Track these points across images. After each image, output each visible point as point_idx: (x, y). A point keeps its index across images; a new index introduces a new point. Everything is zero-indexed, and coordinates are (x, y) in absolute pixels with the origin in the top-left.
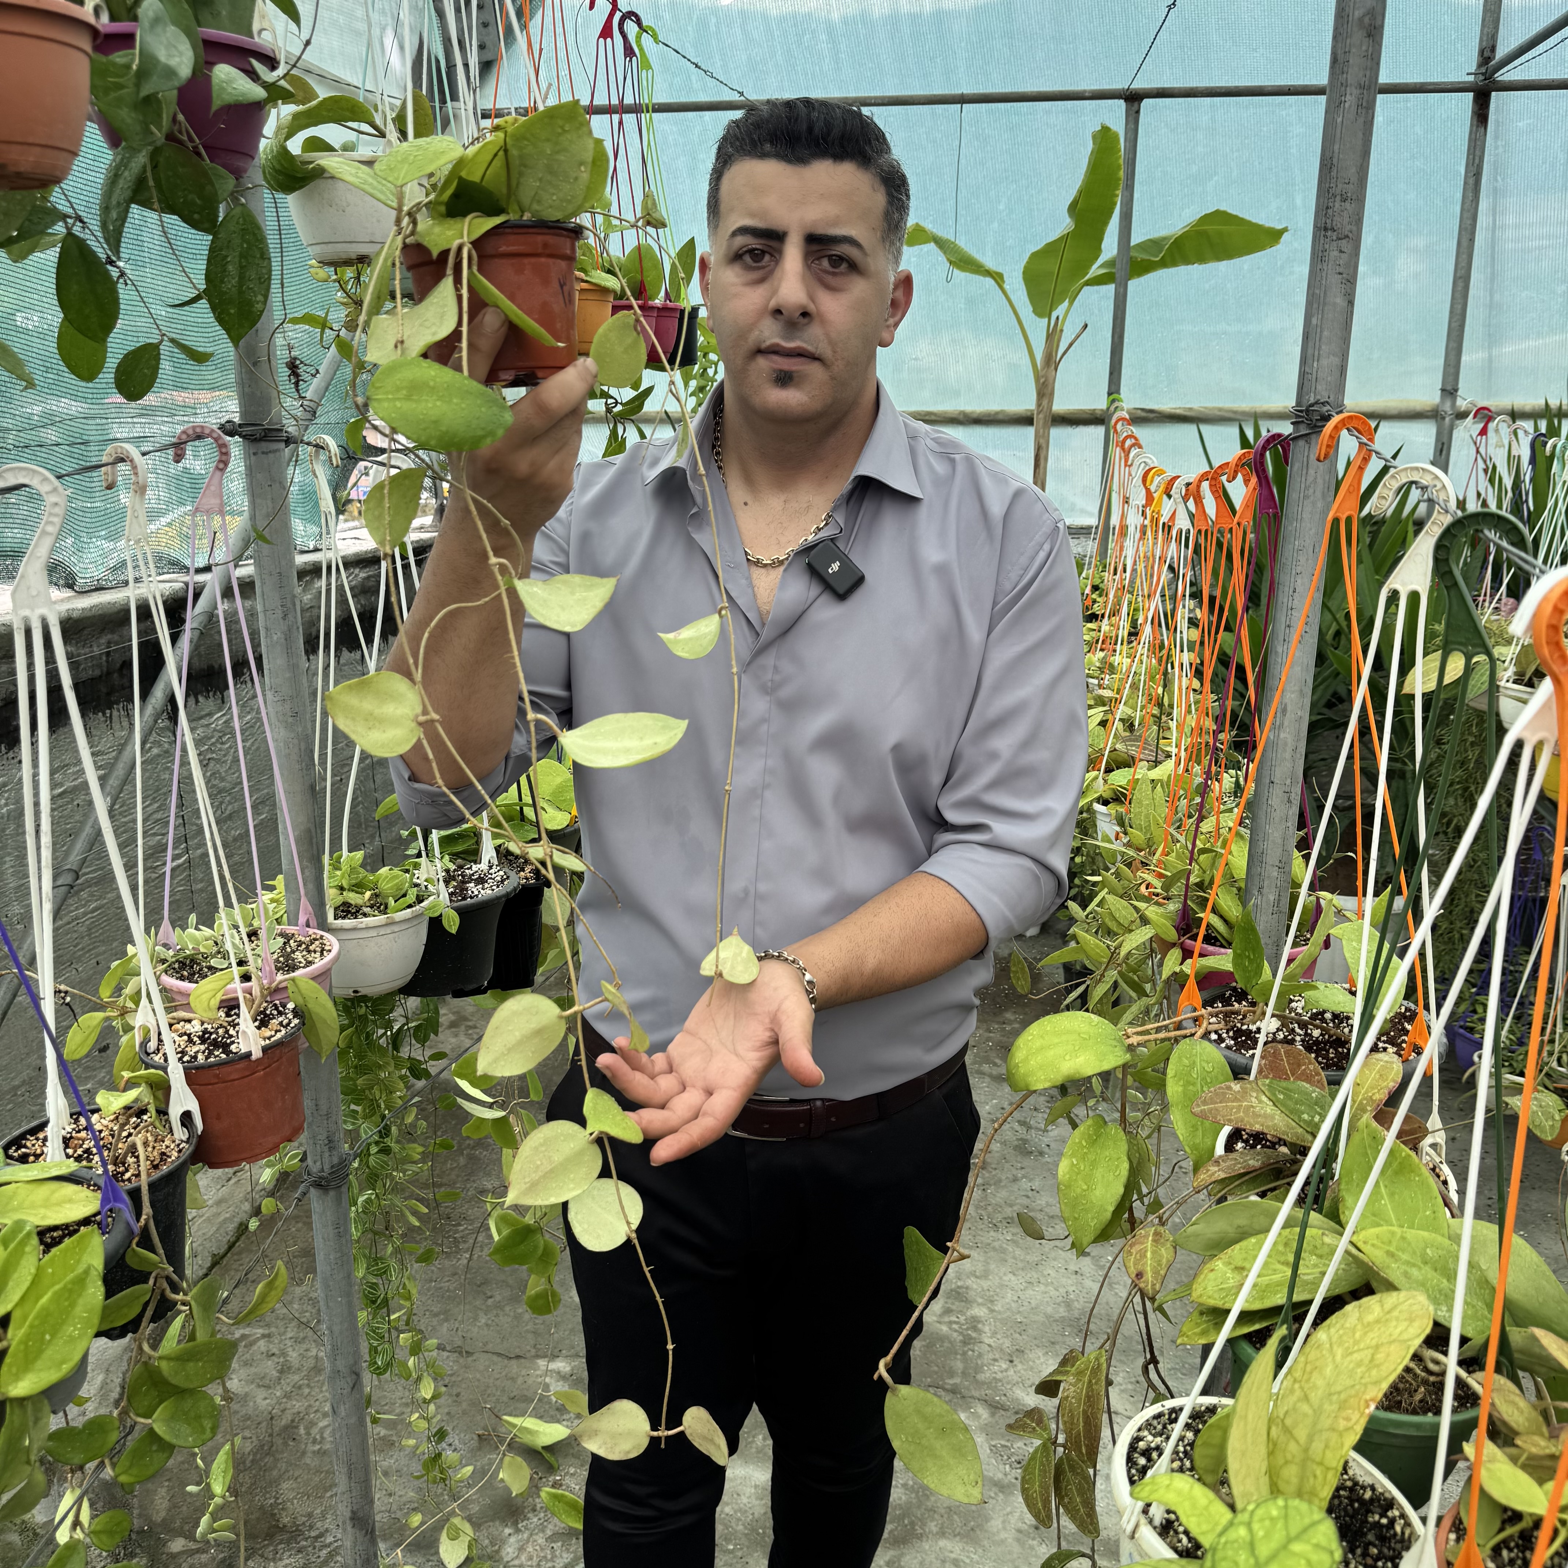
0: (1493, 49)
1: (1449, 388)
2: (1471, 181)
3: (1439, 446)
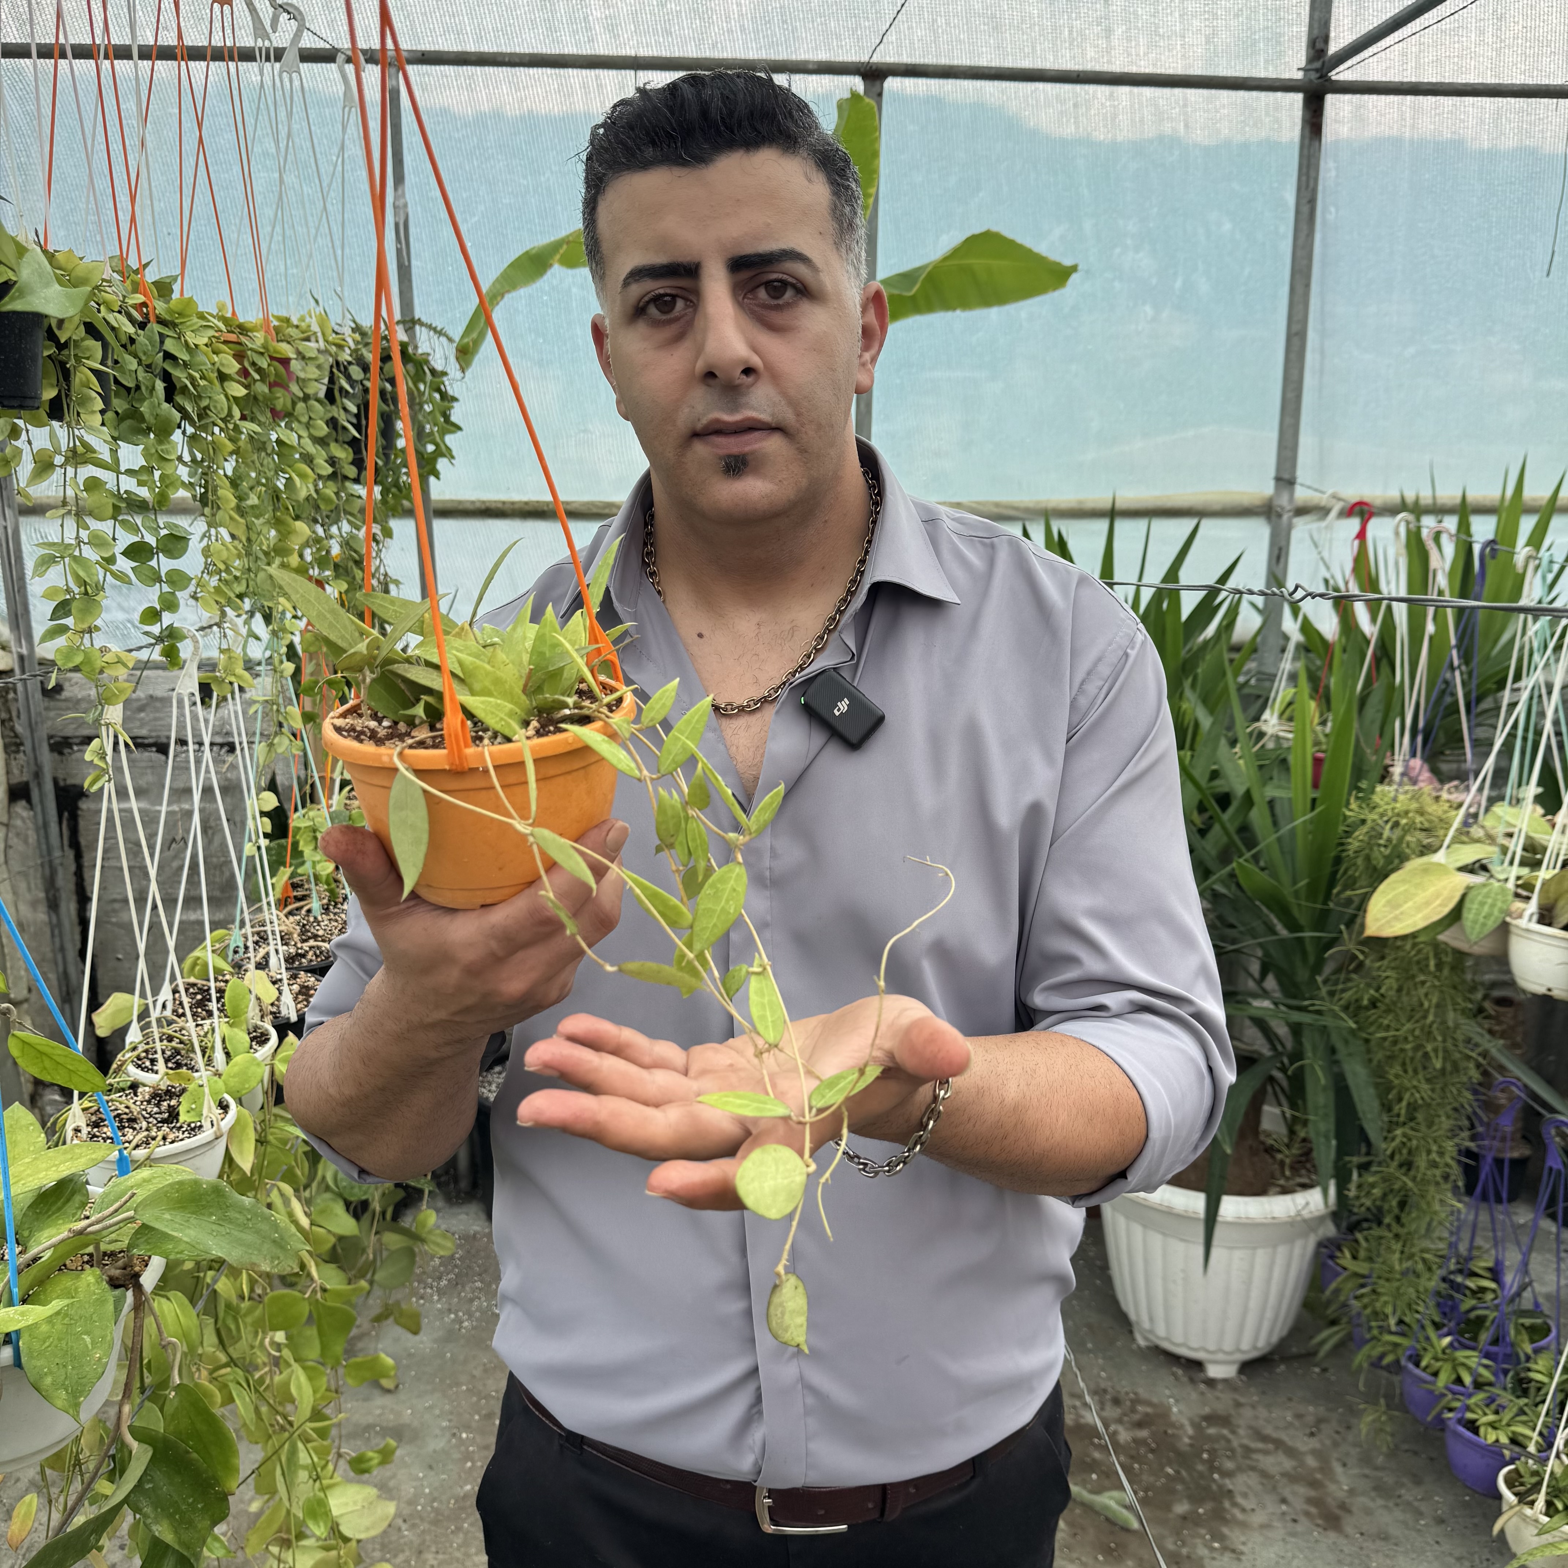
0: (1326, 39)
1: (1286, 476)
2: (1305, 209)
3: (1276, 552)
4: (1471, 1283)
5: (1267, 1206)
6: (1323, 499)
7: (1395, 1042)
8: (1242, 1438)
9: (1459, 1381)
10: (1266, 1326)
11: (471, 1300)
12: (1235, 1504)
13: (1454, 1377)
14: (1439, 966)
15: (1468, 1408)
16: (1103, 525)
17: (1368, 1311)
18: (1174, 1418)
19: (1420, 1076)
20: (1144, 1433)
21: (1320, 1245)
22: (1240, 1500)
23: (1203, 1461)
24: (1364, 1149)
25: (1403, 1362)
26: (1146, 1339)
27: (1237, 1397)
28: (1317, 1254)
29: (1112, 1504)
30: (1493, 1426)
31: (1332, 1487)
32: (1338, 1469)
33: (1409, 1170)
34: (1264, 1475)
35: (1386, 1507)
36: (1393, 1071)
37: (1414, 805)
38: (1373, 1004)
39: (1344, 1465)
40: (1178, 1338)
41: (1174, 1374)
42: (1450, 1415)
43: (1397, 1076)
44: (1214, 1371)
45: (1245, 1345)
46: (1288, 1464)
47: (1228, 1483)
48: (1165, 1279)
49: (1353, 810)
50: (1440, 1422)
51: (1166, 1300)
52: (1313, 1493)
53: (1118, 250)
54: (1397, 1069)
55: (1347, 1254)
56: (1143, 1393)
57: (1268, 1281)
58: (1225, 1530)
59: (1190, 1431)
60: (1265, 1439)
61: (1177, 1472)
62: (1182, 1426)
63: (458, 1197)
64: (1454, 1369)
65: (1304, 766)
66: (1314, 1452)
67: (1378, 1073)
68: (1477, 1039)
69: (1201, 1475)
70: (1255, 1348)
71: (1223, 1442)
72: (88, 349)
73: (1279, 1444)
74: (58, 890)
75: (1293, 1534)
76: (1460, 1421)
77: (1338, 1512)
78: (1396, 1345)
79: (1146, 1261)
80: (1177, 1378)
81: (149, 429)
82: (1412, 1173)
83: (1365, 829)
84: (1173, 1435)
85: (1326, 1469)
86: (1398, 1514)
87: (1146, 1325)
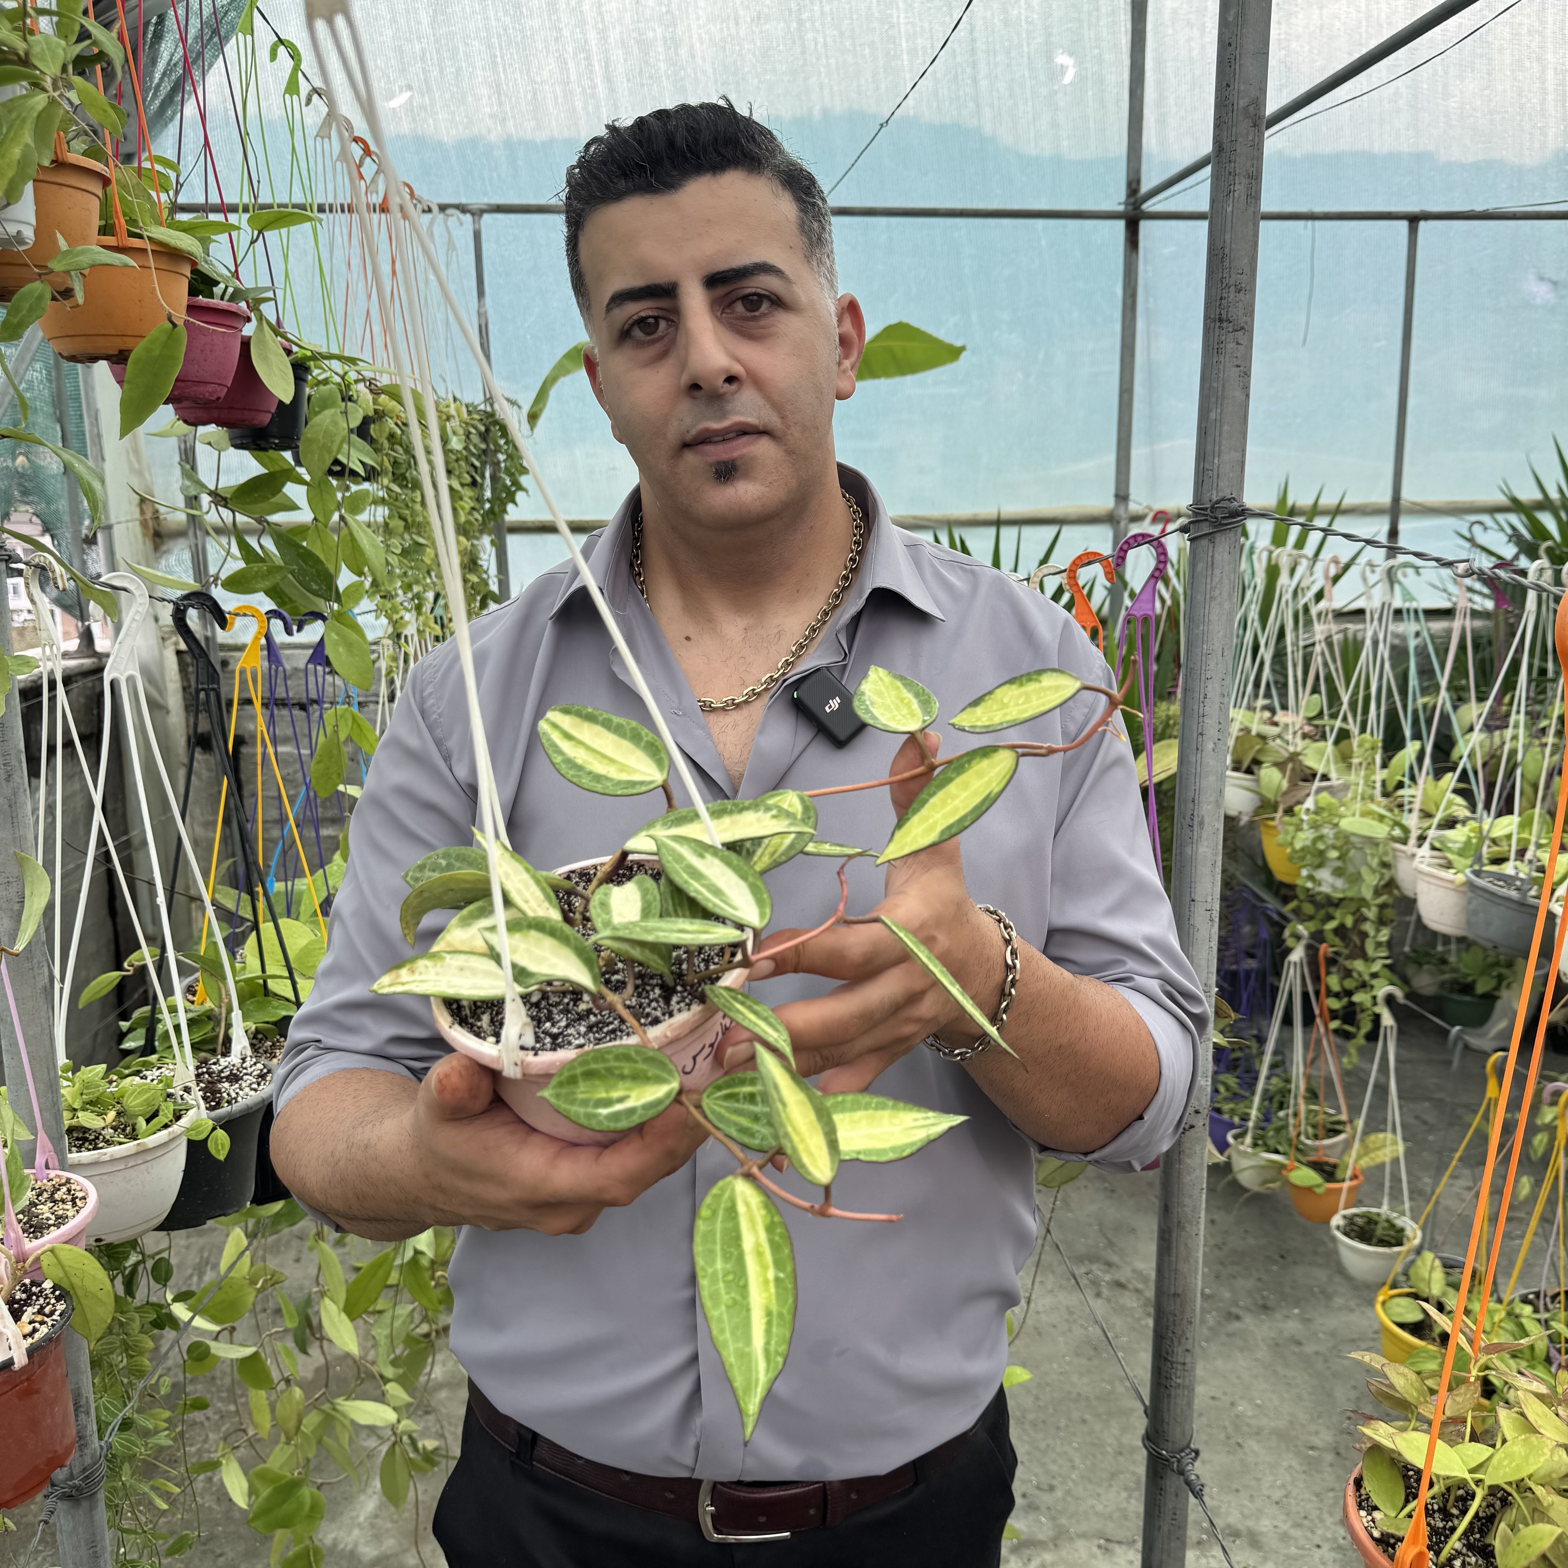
0: (1139, 182)
1: (1122, 493)
2: (1129, 302)
6: (1143, 510)
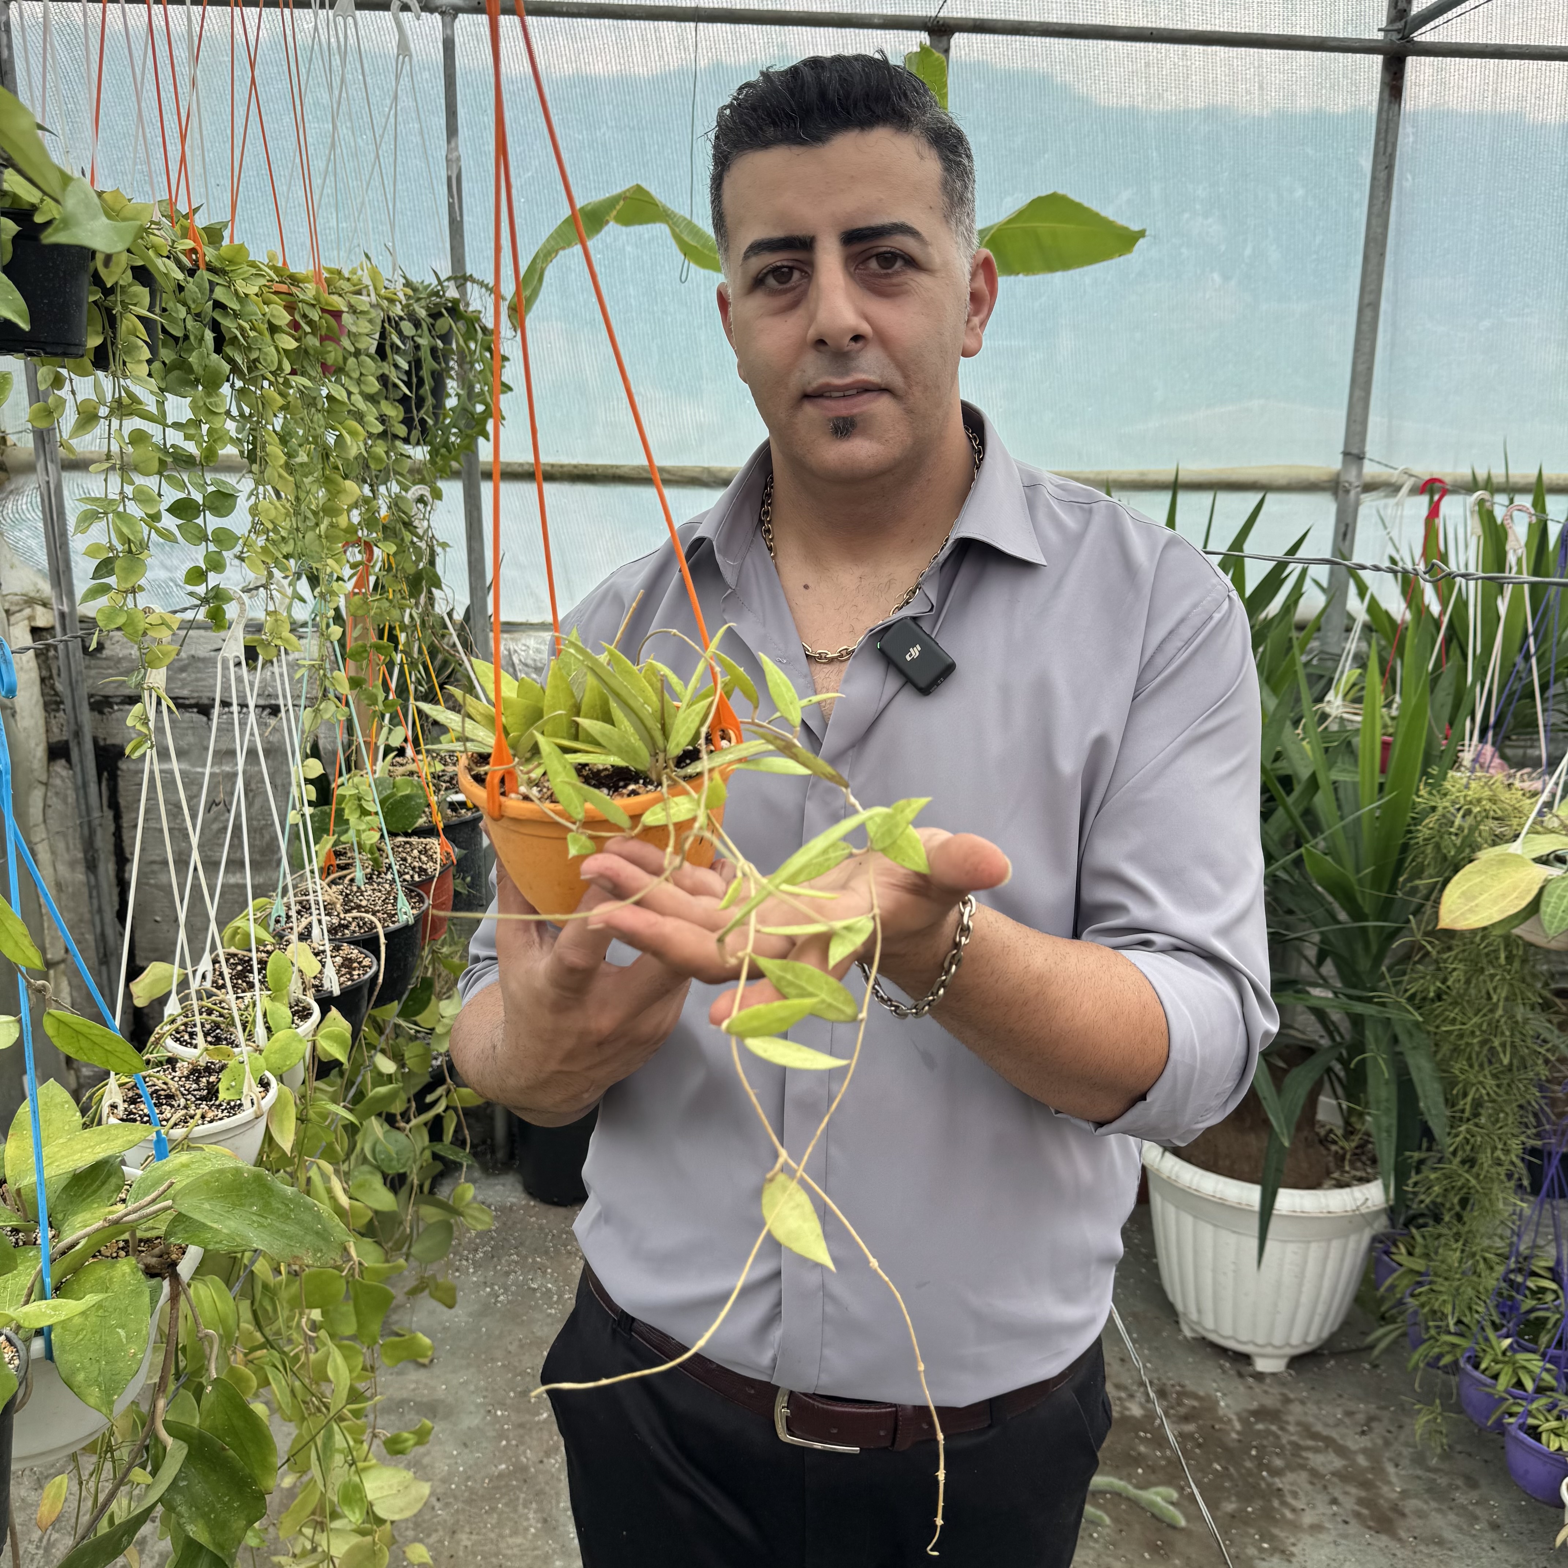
1: (1355, 451)
2: (1383, 175)
3: (1342, 529)
4: (1531, 1284)
5: (1323, 1200)
6: (1394, 476)
7: (1461, 1036)
8: (1291, 1435)
9: (1519, 1384)
10: (1317, 1320)
11: (507, 1274)
12: (1284, 1503)
13: (1514, 1380)
14: (1510, 958)
15: (1529, 1414)
16: (1165, 498)
17: (1426, 1310)
18: (1221, 1413)
19: (1487, 1072)
20: (1190, 1428)
21: (1375, 1239)
22: (1290, 1500)
23: (1251, 1458)
24: (1425, 1145)
25: (1462, 1363)
26: (1193, 1330)
27: (1286, 1391)
28: (1371, 1248)
29: (1159, 1499)
30: (1555, 1432)
31: (1385, 1489)
32: (1391, 1469)
33: (1472, 1167)
34: (1315, 1474)
35: (1439, 1510)
36: (1458, 1066)
37: (1487, 793)
38: (1439, 997)
39: (1397, 1466)
40: (1227, 1331)
41: (1221, 1367)
42: (1512, 1420)
43: (1462, 1071)
44: (1262, 1365)
45: (1295, 1340)
46: (1338, 1463)
47: (1278, 1482)
48: (1214, 1271)
49: (1423, 796)
50: (1501, 1428)
51: (1215, 1293)
52: (1363, 1494)
53: (1186, 215)
54: (1463, 1064)
55: (1403, 1250)
56: (1190, 1386)
57: (1321, 1276)
58: (1276, 1531)
59: (1238, 1426)
60: (1315, 1436)
61: (1225, 1468)
62: (1230, 1420)
63: (494, 1167)
64: (1515, 1372)
65: (1373, 751)
66: (1365, 1451)
67: (1442, 1067)
68: (1545, 1035)
69: (1250, 1473)
70: (1305, 1343)
71: (1271, 1438)
72: (135, 295)
73: (1329, 1443)
74: (97, 851)
75: (1345, 1536)
76: (1521, 1427)
77: (1391, 1515)
78: (1454, 1346)
79: (1196, 1252)
80: (1224, 1372)
81: (197, 381)
82: (1475, 1170)
83: (1434, 817)
84: (1220, 1430)
85: (1378, 1469)
86: (1452, 1517)
87: (1194, 1316)
